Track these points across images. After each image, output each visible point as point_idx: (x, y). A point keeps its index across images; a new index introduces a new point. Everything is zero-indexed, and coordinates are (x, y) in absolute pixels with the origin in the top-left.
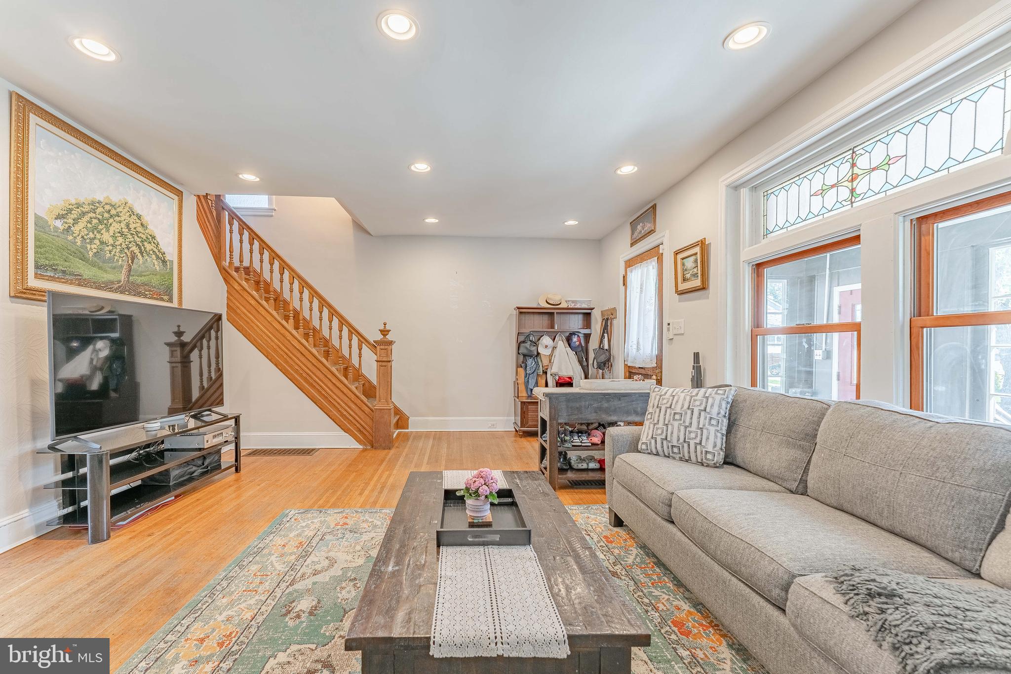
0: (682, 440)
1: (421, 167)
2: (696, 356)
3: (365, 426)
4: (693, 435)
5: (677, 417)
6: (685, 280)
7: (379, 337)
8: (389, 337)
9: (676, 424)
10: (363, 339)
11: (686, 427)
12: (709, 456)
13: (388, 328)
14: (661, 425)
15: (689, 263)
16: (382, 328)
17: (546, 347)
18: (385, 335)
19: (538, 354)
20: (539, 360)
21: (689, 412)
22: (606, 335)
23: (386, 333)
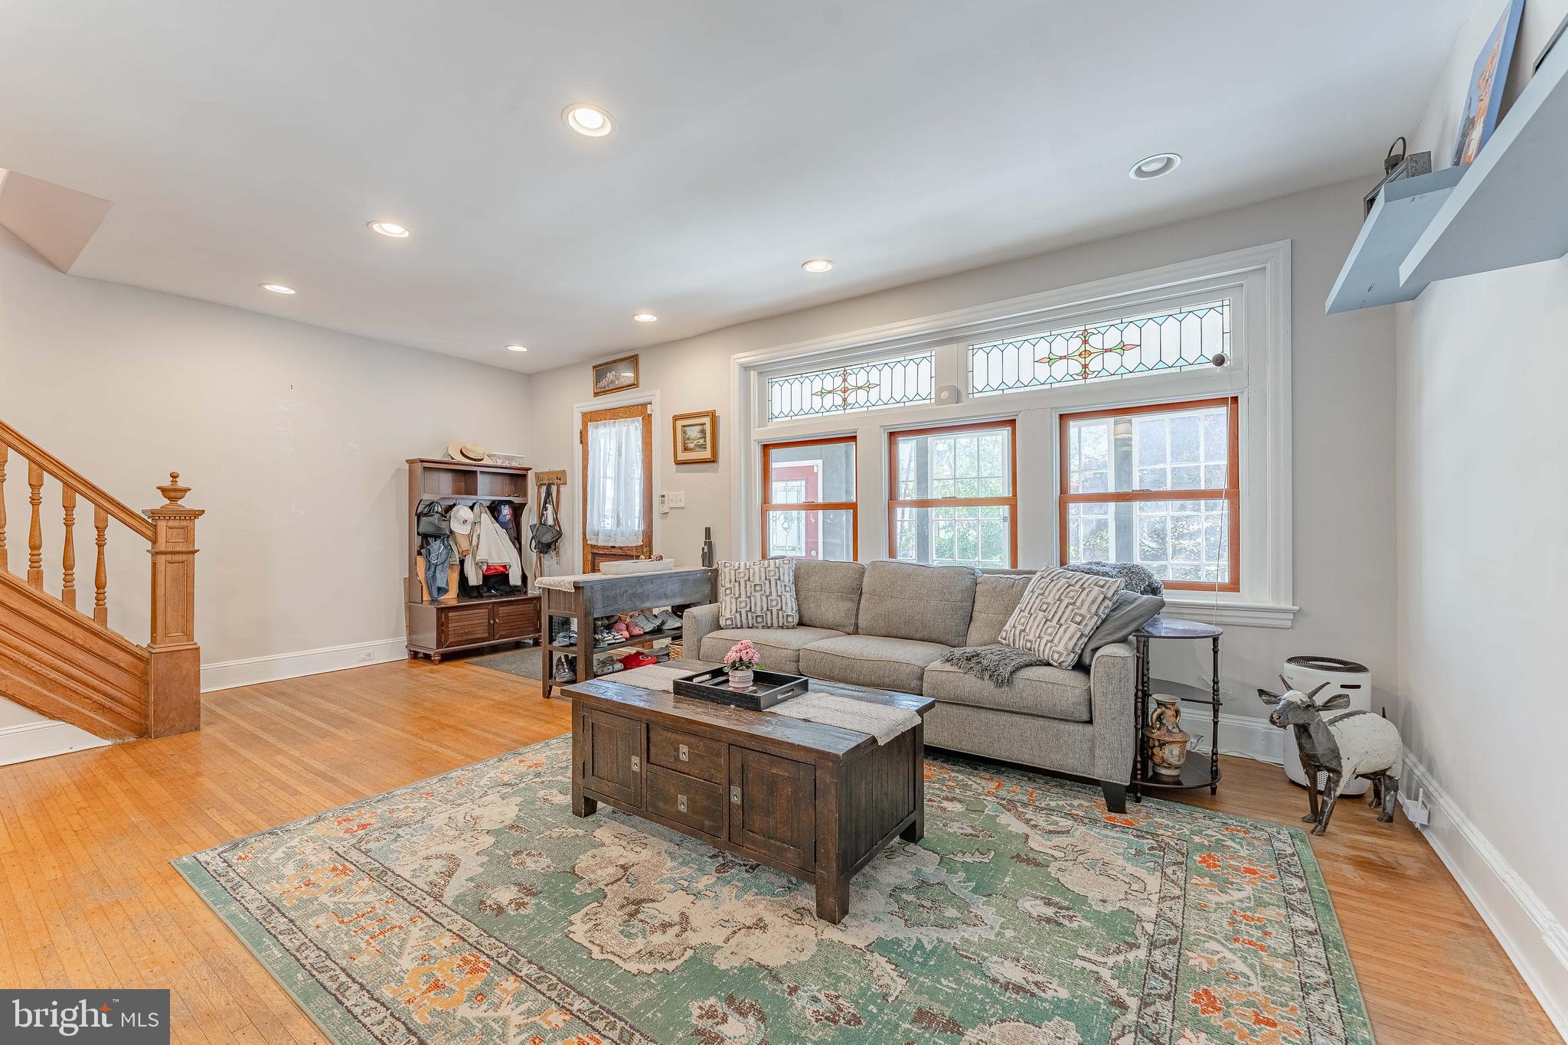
0: (765, 609)
1: (392, 230)
2: (708, 531)
3: (118, 695)
4: (774, 603)
5: (758, 588)
6: (686, 449)
7: (160, 502)
8: (187, 503)
9: (758, 595)
10: (107, 506)
11: (767, 597)
12: (790, 619)
13: (181, 483)
14: (743, 598)
15: (693, 433)
16: (167, 482)
17: (465, 522)
18: (173, 499)
19: (451, 532)
20: (451, 543)
21: (767, 582)
22: (549, 507)
23: (179, 494)
